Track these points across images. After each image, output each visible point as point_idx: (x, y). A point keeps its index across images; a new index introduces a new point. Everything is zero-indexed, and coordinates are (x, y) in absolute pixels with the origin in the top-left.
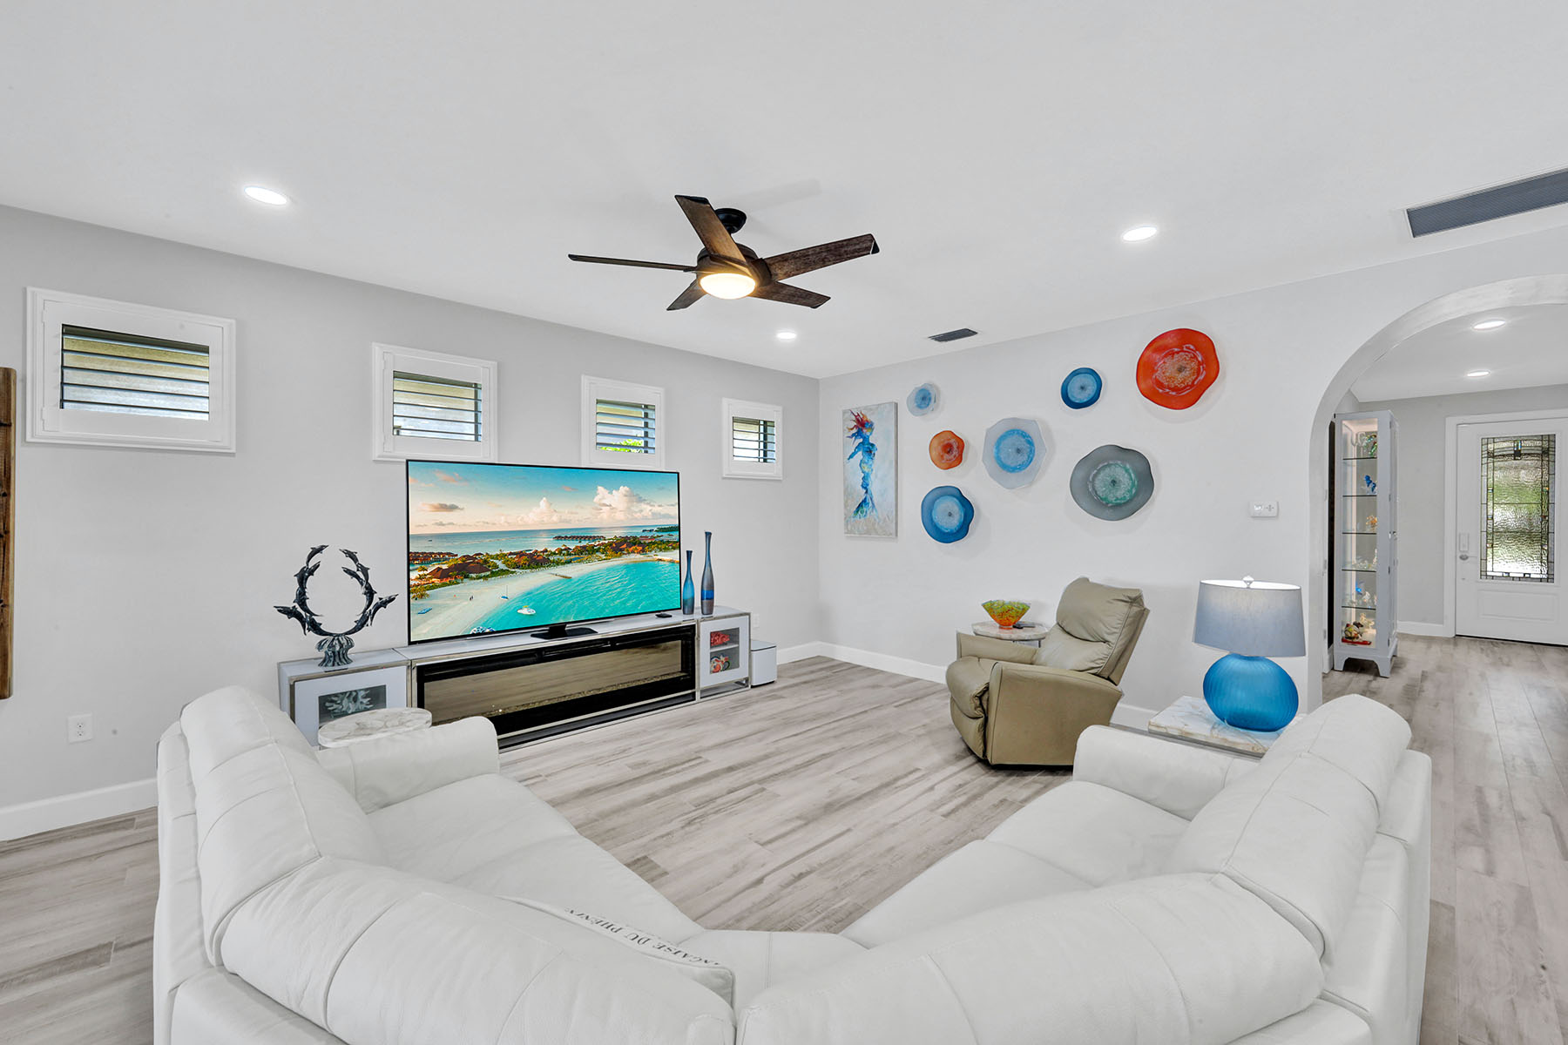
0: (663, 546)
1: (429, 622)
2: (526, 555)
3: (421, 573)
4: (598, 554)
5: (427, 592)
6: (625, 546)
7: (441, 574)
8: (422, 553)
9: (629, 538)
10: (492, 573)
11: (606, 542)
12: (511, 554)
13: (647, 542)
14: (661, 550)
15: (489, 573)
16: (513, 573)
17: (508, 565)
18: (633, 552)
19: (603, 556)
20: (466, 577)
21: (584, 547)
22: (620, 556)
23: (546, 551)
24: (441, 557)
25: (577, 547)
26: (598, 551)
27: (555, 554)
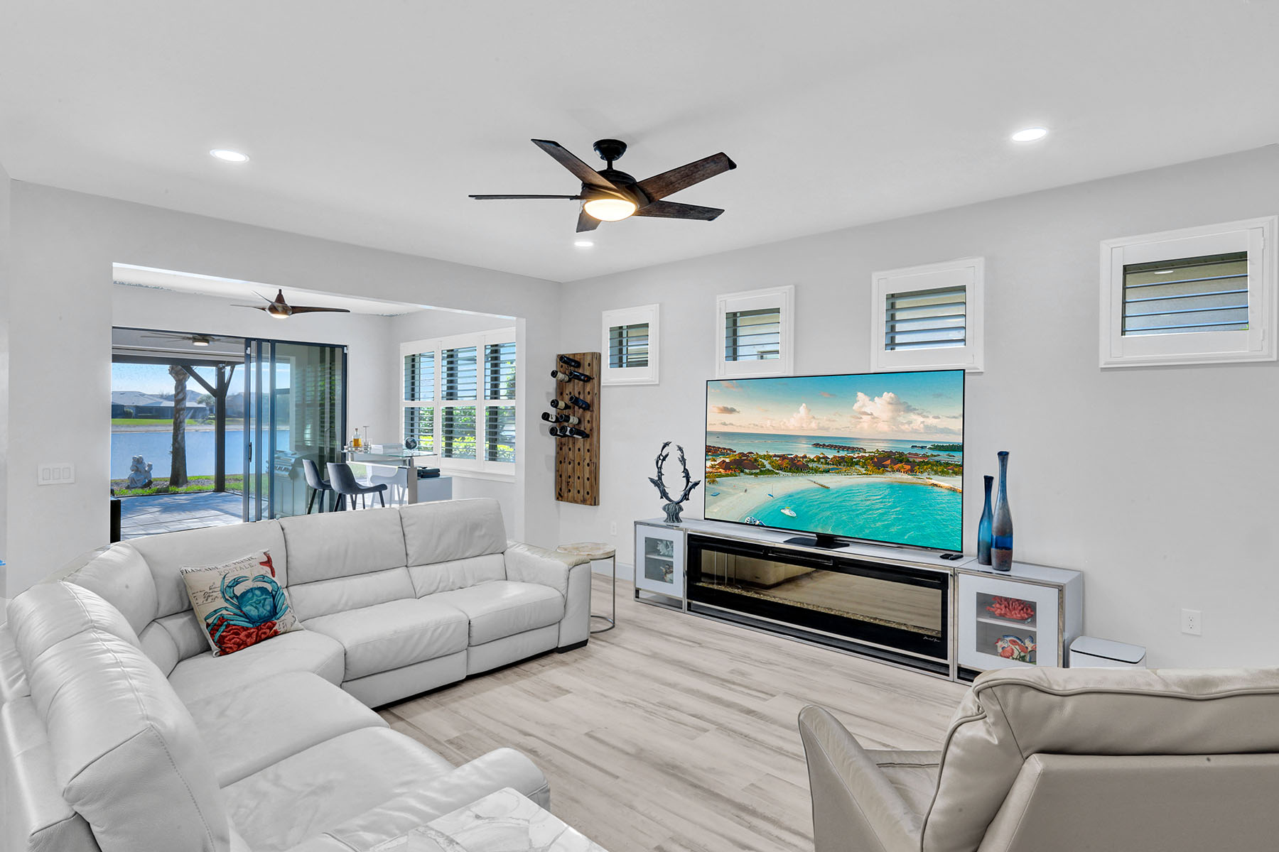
0: (940, 469)
1: (718, 504)
2: (787, 458)
3: (713, 463)
4: (857, 467)
5: (717, 479)
6: (889, 462)
7: (724, 465)
8: (714, 447)
9: (894, 454)
10: (761, 471)
11: (867, 455)
12: (775, 456)
13: (917, 460)
14: (936, 473)
15: (758, 471)
16: (777, 474)
17: (773, 466)
18: (899, 470)
19: (863, 470)
20: (742, 471)
21: (842, 458)
22: (883, 473)
23: (805, 457)
24: (725, 452)
25: (835, 457)
26: (857, 463)
27: (813, 461)
